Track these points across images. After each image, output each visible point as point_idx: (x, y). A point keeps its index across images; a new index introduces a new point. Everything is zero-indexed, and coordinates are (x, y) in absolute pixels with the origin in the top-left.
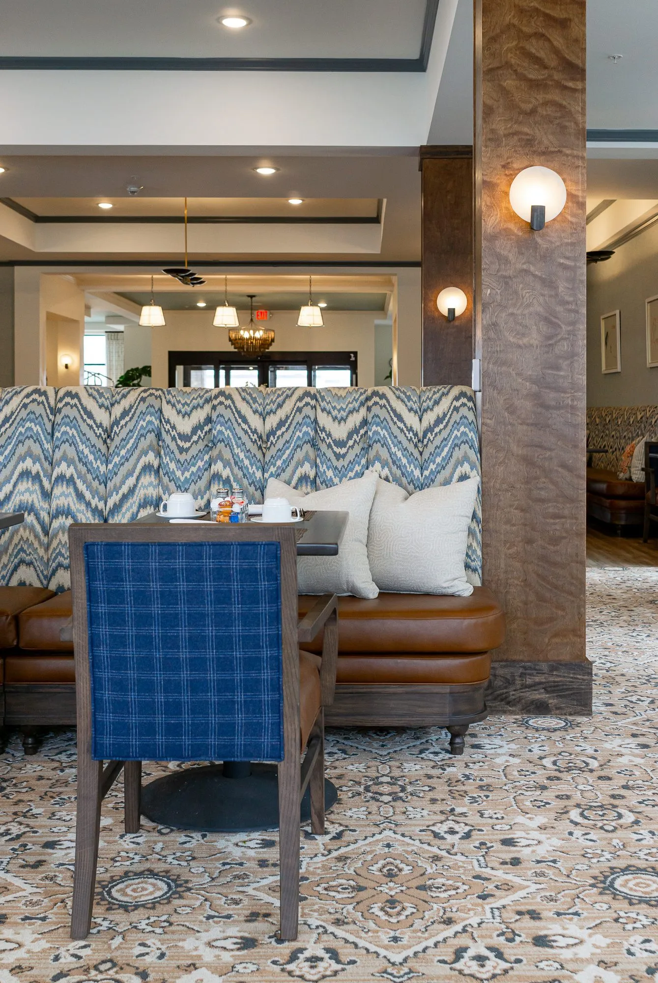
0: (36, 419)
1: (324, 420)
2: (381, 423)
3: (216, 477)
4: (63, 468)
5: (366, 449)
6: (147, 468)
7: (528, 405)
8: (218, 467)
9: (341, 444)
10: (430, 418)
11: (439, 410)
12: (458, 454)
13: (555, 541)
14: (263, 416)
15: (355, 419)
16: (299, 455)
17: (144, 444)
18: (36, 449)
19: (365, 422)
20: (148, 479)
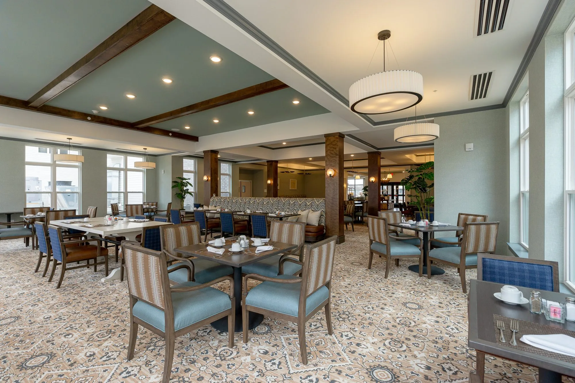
0: (277, 201)
1: (307, 202)
2: (313, 203)
3: (295, 209)
4: (279, 208)
5: (312, 206)
6: (288, 208)
7: (331, 201)
8: (295, 208)
9: (308, 206)
10: (319, 202)
11: (320, 201)
12: (322, 207)
13: (335, 220)
14: (300, 202)
15: (311, 202)
16: (304, 207)
17: (288, 205)
18: (277, 205)
19: (312, 203)
20: (288, 209)
